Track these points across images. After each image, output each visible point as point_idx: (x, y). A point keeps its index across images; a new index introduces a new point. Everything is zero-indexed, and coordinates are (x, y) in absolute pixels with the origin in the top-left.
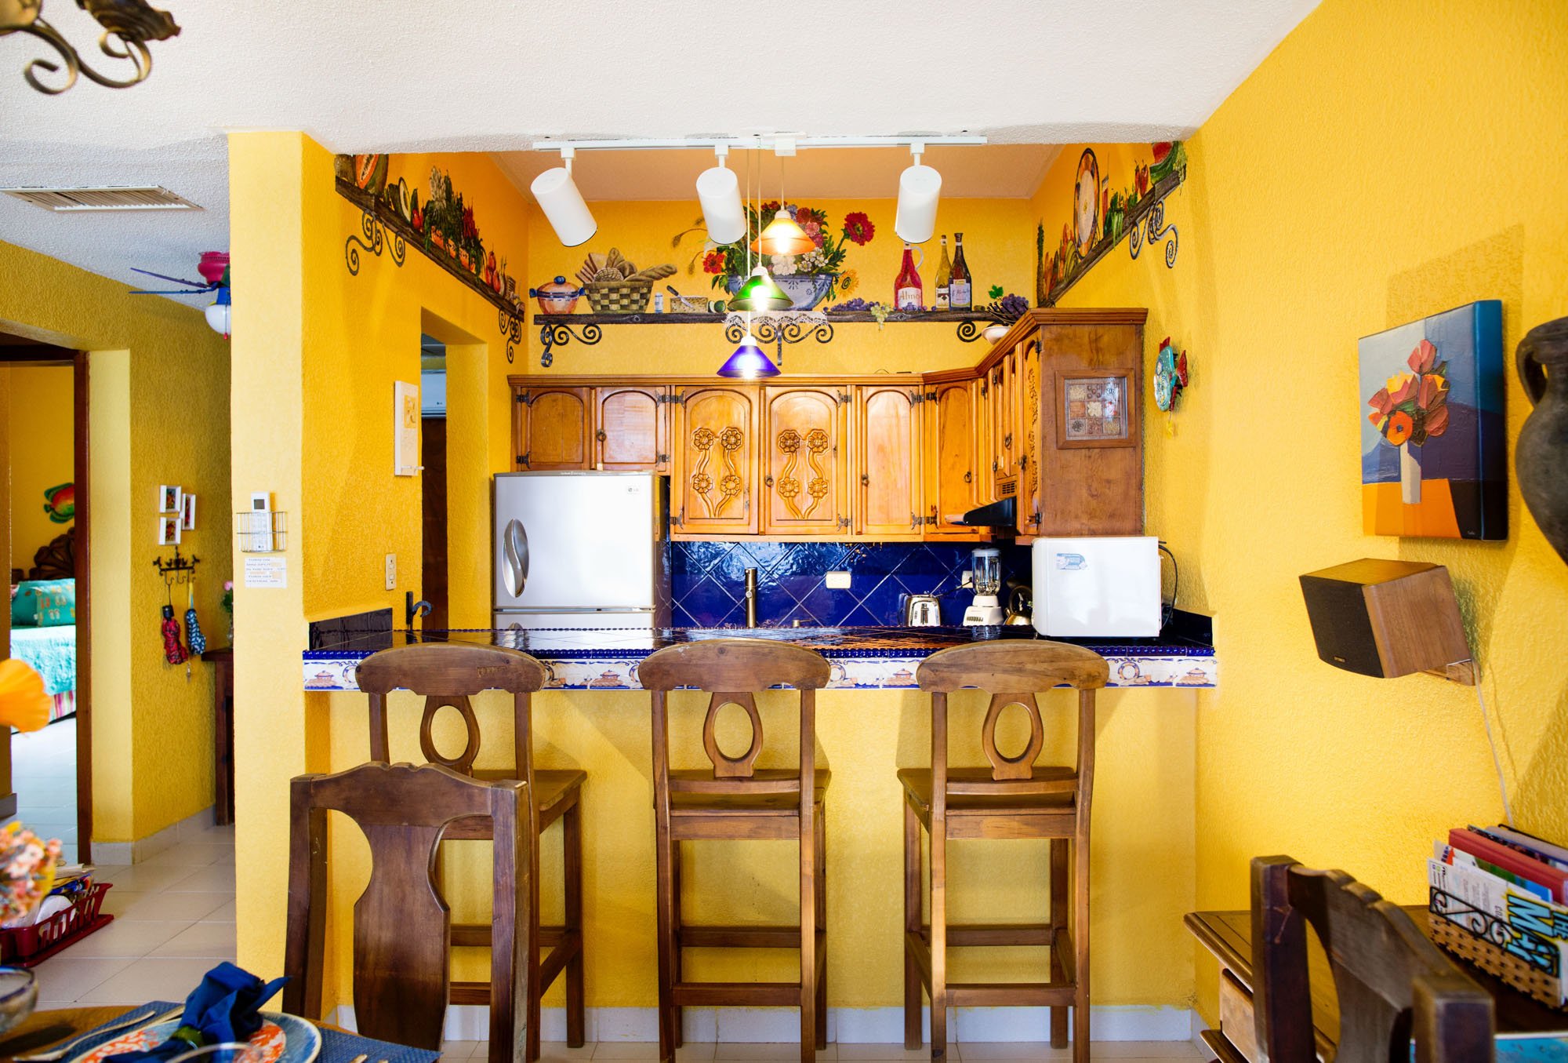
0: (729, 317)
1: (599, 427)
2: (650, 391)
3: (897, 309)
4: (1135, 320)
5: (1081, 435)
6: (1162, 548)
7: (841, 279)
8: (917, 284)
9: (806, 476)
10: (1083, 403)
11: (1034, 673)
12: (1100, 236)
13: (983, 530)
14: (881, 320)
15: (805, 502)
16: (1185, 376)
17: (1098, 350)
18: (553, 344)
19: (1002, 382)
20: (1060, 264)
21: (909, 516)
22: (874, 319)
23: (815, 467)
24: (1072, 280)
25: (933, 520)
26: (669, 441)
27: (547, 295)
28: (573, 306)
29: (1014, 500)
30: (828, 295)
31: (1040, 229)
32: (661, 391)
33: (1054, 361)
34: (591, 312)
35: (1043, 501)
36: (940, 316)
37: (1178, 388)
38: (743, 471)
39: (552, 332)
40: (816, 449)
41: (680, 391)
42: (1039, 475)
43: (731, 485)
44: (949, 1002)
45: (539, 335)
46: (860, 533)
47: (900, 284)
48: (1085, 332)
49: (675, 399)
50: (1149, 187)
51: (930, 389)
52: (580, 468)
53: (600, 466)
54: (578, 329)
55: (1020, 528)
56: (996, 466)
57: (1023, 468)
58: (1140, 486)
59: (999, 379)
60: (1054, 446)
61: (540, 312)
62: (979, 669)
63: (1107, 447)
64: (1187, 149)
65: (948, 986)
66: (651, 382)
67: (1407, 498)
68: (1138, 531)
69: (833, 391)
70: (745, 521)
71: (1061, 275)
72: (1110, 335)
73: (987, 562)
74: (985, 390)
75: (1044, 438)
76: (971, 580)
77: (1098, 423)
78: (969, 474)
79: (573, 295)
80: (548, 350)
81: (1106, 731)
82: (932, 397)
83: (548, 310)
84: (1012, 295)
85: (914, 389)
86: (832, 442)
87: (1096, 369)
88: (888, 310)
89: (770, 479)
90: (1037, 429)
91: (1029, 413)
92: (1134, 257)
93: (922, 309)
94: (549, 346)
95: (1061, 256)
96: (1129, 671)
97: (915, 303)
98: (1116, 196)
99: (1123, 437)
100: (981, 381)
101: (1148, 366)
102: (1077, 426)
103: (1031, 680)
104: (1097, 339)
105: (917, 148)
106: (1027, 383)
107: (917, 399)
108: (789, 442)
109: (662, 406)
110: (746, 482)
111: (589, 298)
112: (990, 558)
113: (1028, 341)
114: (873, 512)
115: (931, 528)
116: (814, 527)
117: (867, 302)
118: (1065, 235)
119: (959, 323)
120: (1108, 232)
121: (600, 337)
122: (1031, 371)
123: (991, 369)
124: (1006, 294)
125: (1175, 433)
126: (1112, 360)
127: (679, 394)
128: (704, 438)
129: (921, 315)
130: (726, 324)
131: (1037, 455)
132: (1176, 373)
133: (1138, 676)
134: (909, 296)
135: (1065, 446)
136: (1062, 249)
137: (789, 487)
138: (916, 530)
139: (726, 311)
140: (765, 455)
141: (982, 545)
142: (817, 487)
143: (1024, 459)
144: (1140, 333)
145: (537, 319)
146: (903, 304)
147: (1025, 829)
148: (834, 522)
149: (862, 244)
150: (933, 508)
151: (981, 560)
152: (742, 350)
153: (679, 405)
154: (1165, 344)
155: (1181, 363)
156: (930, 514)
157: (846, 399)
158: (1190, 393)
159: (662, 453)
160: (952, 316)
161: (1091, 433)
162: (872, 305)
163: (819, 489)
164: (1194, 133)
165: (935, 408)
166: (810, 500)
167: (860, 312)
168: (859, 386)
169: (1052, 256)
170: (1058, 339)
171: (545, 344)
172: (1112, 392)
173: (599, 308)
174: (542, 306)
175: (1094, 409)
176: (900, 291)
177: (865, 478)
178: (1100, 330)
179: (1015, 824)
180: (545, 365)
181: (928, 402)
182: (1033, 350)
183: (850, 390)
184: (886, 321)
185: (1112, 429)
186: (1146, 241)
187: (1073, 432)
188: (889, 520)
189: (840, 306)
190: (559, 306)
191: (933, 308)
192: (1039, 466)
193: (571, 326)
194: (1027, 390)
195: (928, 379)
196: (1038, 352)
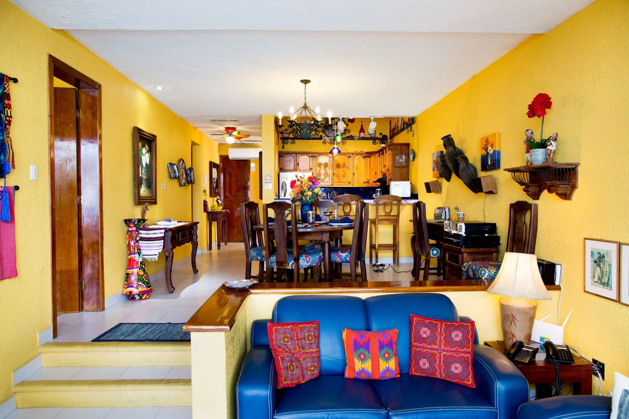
0: (323, 139)
1: (298, 162)
2: (309, 155)
3: (359, 137)
4: (408, 145)
5: (398, 165)
6: (411, 183)
7: (347, 131)
8: (364, 132)
9: (342, 173)
10: (399, 159)
11: (391, 199)
12: (402, 127)
13: (379, 184)
14: (356, 140)
15: (341, 178)
16: (415, 155)
17: (401, 150)
18: (285, 144)
19: (383, 155)
20: (395, 130)
21: (363, 182)
22: (355, 139)
23: (343, 171)
24: (397, 134)
25: (368, 182)
26: (312, 166)
27: (283, 133)
28: (289, 136)
29: (386, 177)
30: (345, 134)
31: (390, 121)
32: (311, 155)
33: (394, 152)
34: (293, 137)
35: (392, 176)
36: (369, 139)
37: (414, 158)
38: (328, 172)
39: (284, 141)
40: (344, 167)
41: (315, 155)
42: (391, 172)
43: (326, 175)
44: (378, 249)
45: (281, 142)
46: (353, 185)
47: (360, 132)
48: (399, 147)
49: (314, 157)
50: (410, 122)
51: (367, 155)
52: (294, 171)
53: (298, 170)
54: (290, 141)
55: (387, 182)
56: (382, 171)
57: (388, 171)
58: (409, 174)
59: (383, 154)
60: (393, 167)
61: (282, 137)
62: (383, 199)
63: (403, 167)
64: (416, 118)
65: (378, 247)
66: (309, 153)
67: (436, 173)
68: (408, 180)
69: (347, 155)
70: (329, 182)
71: (395, 132)
72: (403, 147)
73: (379, 191)
74: (379, 155)
75: (392, 165)
76: (375, 196)
77: (401, 163)
78: (376, 173)
79: (289, 133)
80: (283, 145)
81: (401, 213)
82: (368, 157)
83: (283, 136)
84: (384, 135)
85: (364, 155)
86: (347, 166)
87: (401, 154)
88: (358, 137)
89: (334, 174)
90: (391, 164)
91: (389, 161)
92: (408, 133)
93: (365, 137)
94: (284, 144)
95: (395, 128)
96: (405, 202)
97: (363, 136)
98: (405, 121)
99: (406, 165)
100: (378, 154)
101: (410, 153)
102: (398, 163)
103: (391, 201)
104: (401, 148)
105: (372, 118)
106: (389, 155)
107: (365, 157)
108: (338, 166)
109: (311, 158)
110: (329, 174)
111: (292, 134)
112: (380, 191)
113: (389, 148)
114: (355, 181)
115: (367, 184)
116: (343, 183)
117: (353, 136)
118: (396, 124)
119: (373, 141)
120: (404, 127)
121: (295, 142)
122: (389, 153)
123: (381, 152)
124: (383, 134)
125: (414, 165)
126: (404, 152)
127: (315, 156)
128: (320, 165)
129: (364, 139)
130: (323, 140)
131: (391, 168)
132: (414, 155)
133: (407, 203)
134: (362, 135)
135: (396, 167)
136: (395, 127)
137: (338, 175)
138: (364, 184)
139: (323, 137)
140: (333, 169)
141: (378, 188)
142: (344, 175)
143: (388, 169)
144: (409, 147)
145: (281, 138)
146: (361, 136)
147: (389, 223)
148: (347, 183)
149: (352, 123)
150: (368, 180)
151: (377, 191)
152: (334, 148)
153: (315, 158)
154: (412, 150)
155: (414, 153)
156: (367, 181)
157: (350, 157)
158: (416, 159)
159: (311, 168)
160: (371, 139)
161: (400, 165)
162: (354, 136)
163: (344, 176)
164: (417, 117)
165: (368, 159)
166: (342, 178)
167: (351, 138)
168: (353, 154)
169: (393, 128)
170: (394, 148)
171: (283, 144)
172: (404, 157)
173: (295, 136)
174: (282, 135)
175: (401, 160)
176: (360, 133)
177: (354, 173)
178: (402, 147)
179: (388, 222)
180: (283, 148)
181: (367, 158)
182: (390, 150)
183: (351, 155)
184: (357, 140)
185: (404, 164)
186: (410, 131)
187: (397, 165)
188: (358, 182)
189: (347, 136)
190: (286, 135)
191: (367, 137)
192: (391, 171)
193: (288, 140)
194: (389, 157)
195: (367, 153)
196: (391, 150)
